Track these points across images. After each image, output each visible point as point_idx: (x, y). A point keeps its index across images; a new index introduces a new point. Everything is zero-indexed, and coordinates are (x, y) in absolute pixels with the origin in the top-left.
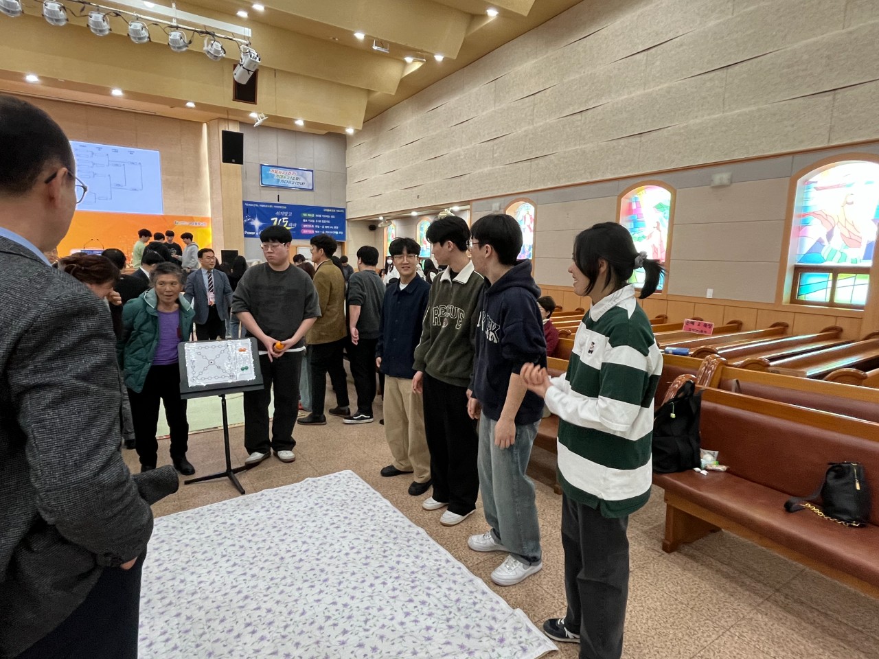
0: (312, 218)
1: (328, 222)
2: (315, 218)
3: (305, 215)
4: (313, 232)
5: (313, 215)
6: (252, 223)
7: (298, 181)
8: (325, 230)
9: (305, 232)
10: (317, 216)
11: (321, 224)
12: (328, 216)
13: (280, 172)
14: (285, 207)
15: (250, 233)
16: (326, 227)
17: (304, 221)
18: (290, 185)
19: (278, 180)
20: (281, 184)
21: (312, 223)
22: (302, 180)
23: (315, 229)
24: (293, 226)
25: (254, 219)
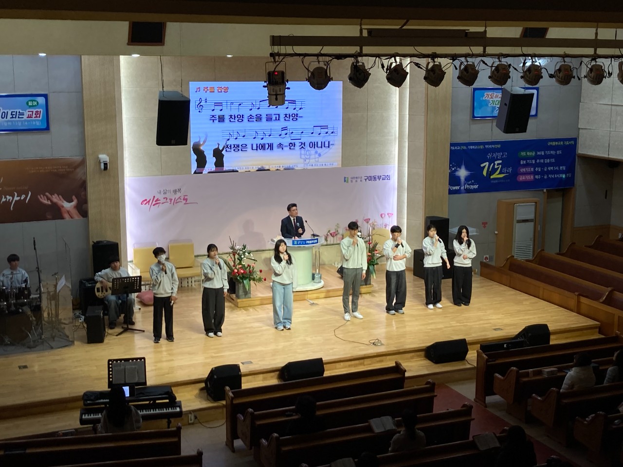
1: (553, 160)
2: (536, 157)
3: (523, 154)
4: (532, 177)
5: (534, 154)
6: (457, 174)
8: (548, 172)
9: (522, 178)
10: (539, 153)
11: (542, 165)
12: (553, 152)
14: (499, 146)
15: (454, 188)
16: (549, 169)
17: (522, 162)
19: (494, 108)
20: (496, 113)
21: (531, 165)
23: (535, 173)
24: (507, 173)
25: (460, 168)
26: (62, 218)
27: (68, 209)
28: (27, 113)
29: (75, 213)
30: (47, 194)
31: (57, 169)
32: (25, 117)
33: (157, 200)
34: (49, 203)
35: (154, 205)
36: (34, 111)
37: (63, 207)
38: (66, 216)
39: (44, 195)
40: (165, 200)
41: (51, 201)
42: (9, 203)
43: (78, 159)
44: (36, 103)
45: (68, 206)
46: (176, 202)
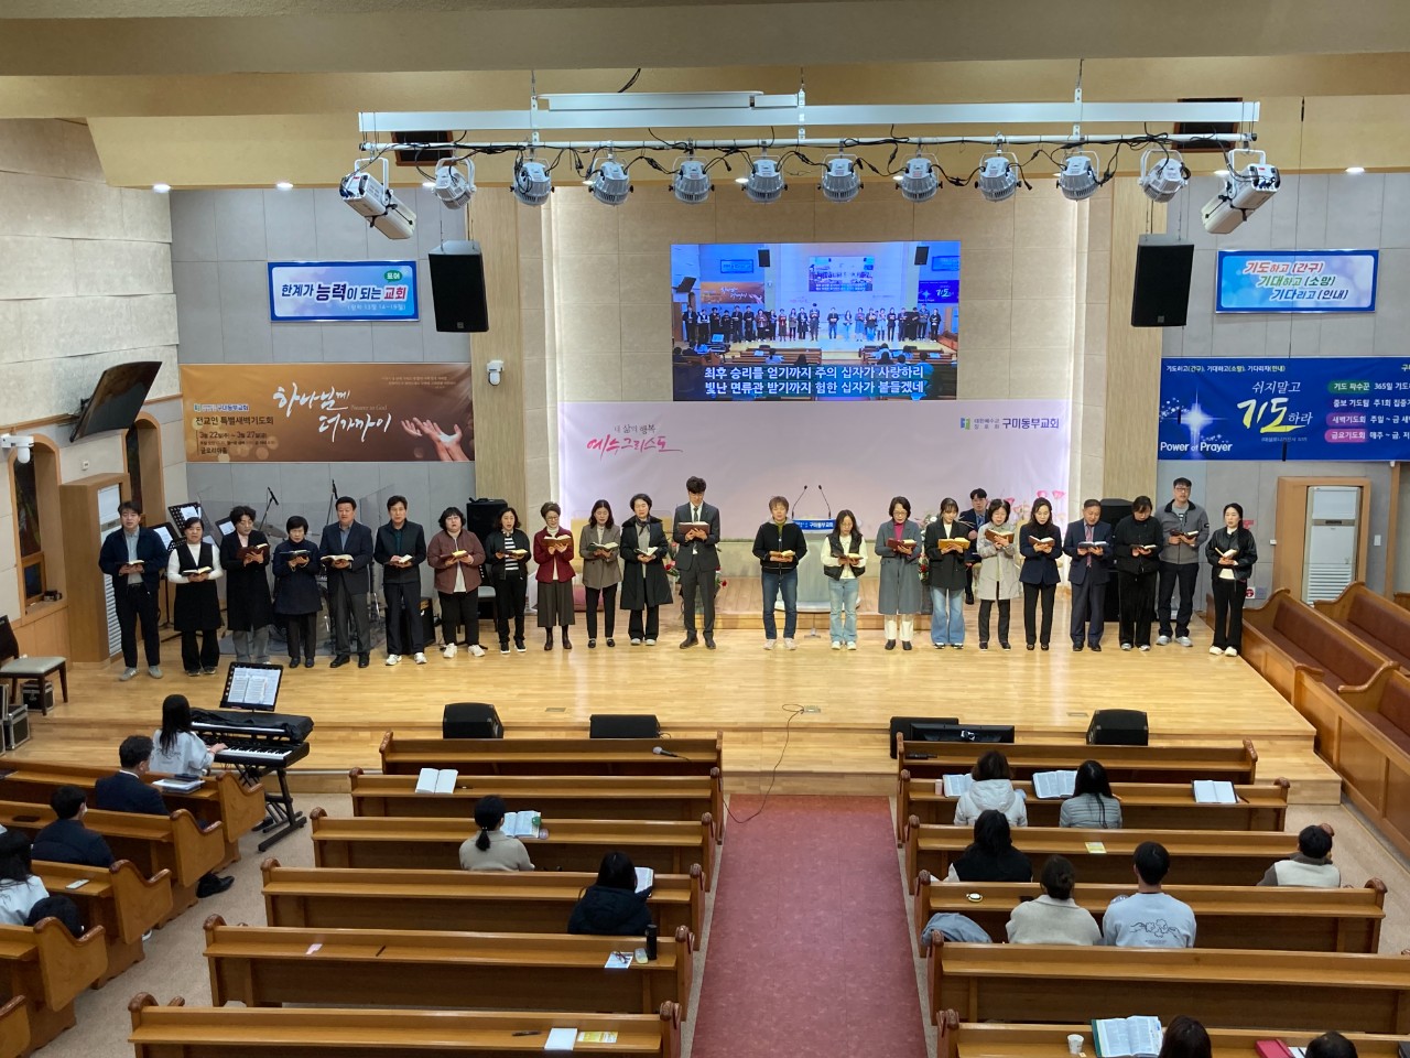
0: (1361, 396)
2: (1372, 395)
3: (1340, 386)
4: (1362, 435)
5: (1366, 387)
6: (1184, 420)
7: (1329, 288)
8: (1403, 427)
9: (1336, 436)
10: (1378, 386)
11: (1390, 412)
13: (1274, 268)
14: (1282, 369)
15: (1176, 447)
16: (1406, 419)
17: (1337, 404)
18: (1302, 303)
19: (1269, 292)
20: (1272, 302)
21: (1360, 411)
22: (1339, 284)
23: (1369, 427)
24: (1299, 423)
25: (1190, 408)
26: (438, 459)
27: (447, 446)
28: (384, 291)
29: (458, 452)
30: (415, 419)
31: (431, 381)
32: (382, 297)
33: (614, 442)
34: (419, 434)
35: (608, 450)
36: (396, 287)
37: (439, 441)
38: (444, 455)
39: (411, 421)
40: (626, 443)
41: (422, 432)
42: (357, 431)
43: (462, 366)
44: (397, 276)
45: (447, 440)
46: (645, 447)
